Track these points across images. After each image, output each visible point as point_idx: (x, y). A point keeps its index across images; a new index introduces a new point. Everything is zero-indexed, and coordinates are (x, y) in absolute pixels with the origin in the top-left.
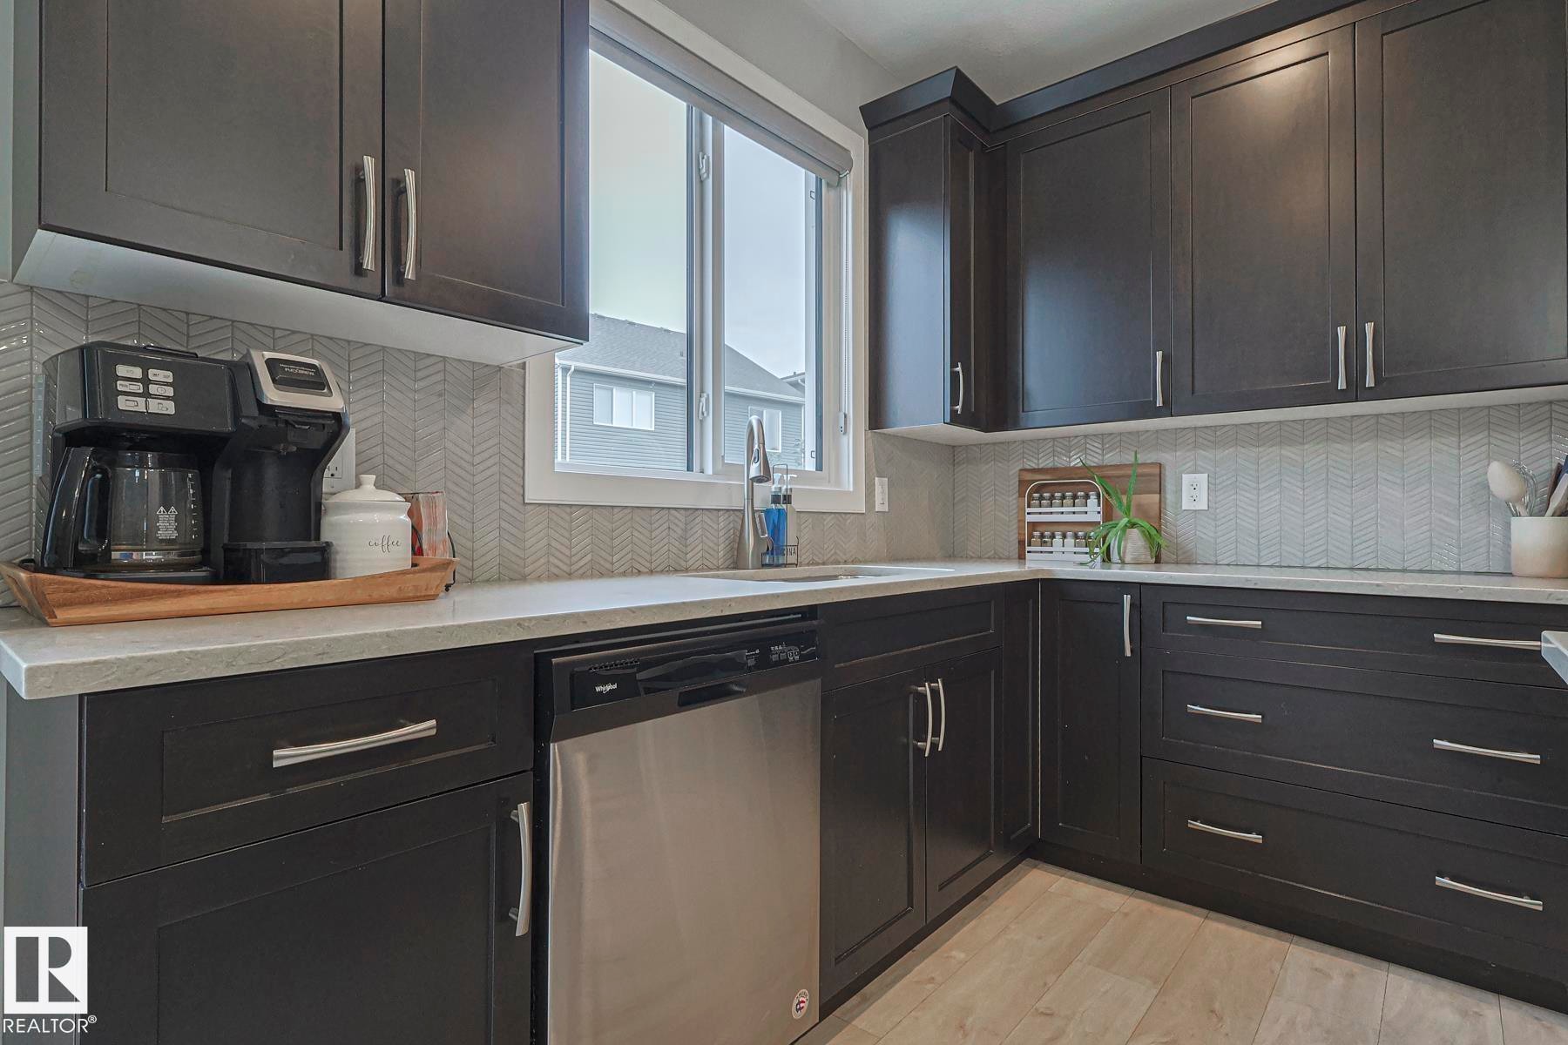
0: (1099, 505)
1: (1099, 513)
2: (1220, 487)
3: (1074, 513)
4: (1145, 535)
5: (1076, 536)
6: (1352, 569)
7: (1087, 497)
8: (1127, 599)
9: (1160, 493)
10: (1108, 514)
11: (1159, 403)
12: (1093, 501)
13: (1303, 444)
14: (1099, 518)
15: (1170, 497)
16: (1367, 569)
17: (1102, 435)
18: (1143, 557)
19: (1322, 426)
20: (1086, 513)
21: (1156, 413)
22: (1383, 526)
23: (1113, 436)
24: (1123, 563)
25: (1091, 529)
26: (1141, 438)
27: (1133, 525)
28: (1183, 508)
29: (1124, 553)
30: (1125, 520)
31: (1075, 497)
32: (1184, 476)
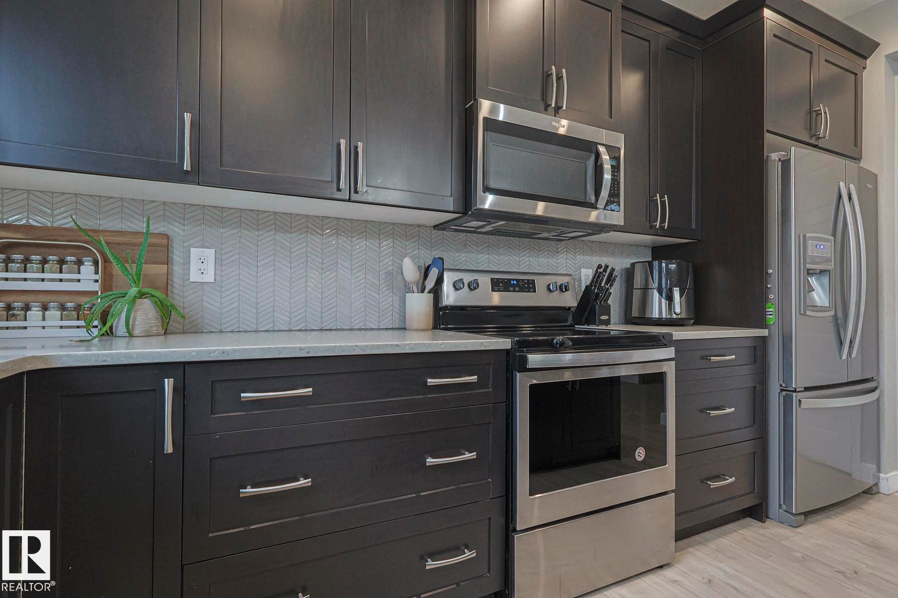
0: (97, 273)
1: (97, 281)
2: (225, 262)
3: (61, 280)
4: (157, 305)
5: (63, 308)
6: (321, 330)
7: (80, 263)
8: (168, 384)
9: (168, 264)
10: (107, 283)
11: (187, 166)
12: (87, 269)
13: (291, 233)
14: (96, 287)
15: (177, 269)
16: (331, 330)
17: (100, 197)
18: (154, 328)
19: (303, 221)
20: (79, 281)
21: (183, 177)
22: (340, 299)
23: (111, 201)
24: (131, 335)
25: (87, 299)
26: (146, 207)
27: (142, 295)
28: (191, 280)
29: (133, 325)
30: (133, 291)
31: (62, 262)
32: (192, 249)
